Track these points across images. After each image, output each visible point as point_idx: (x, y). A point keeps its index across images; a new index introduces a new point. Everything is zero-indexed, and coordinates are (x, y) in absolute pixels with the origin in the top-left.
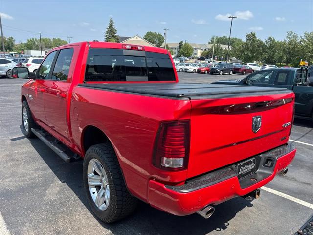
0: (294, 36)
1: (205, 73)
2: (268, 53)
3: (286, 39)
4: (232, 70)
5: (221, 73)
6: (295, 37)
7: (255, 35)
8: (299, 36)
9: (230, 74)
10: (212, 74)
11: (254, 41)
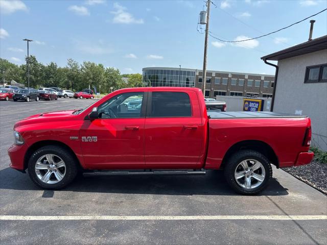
0: (74, 64)
1: (5, 100)
2: (53, 78)
3: (68, 66)
4: (38, 96)
5: (28, 100)
6: (76, 65)
7: (35, 59)
8: (79, 65)
9: (36, 101)
10: (15, 100)
11: (35, 64)
